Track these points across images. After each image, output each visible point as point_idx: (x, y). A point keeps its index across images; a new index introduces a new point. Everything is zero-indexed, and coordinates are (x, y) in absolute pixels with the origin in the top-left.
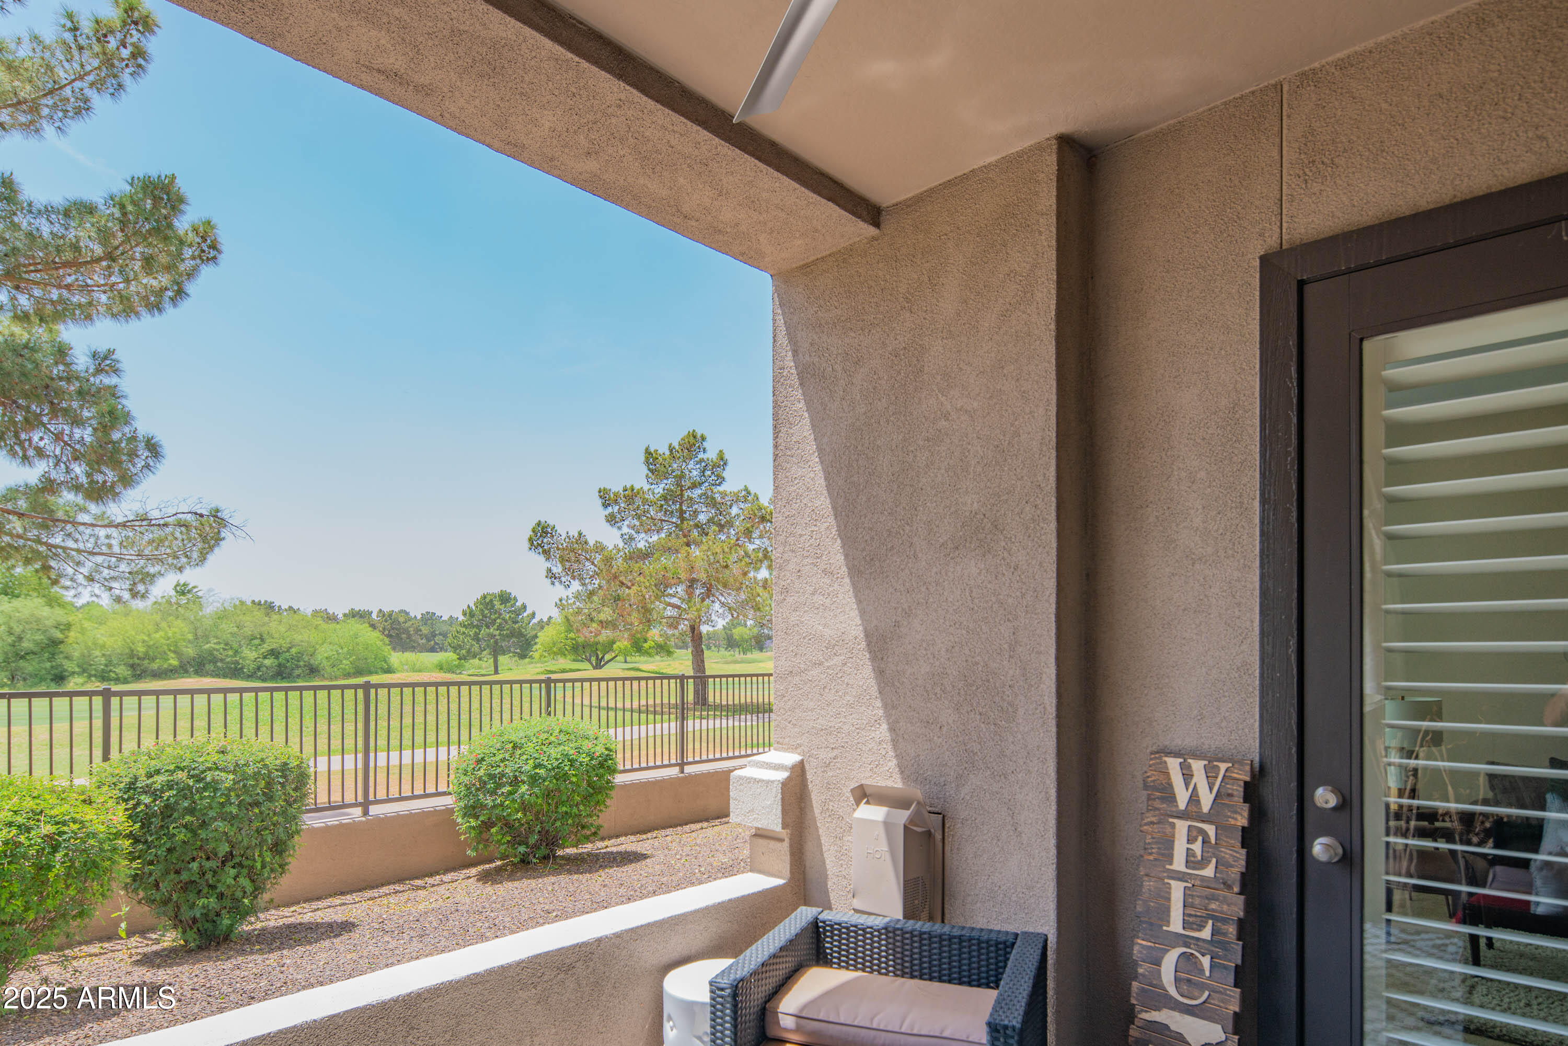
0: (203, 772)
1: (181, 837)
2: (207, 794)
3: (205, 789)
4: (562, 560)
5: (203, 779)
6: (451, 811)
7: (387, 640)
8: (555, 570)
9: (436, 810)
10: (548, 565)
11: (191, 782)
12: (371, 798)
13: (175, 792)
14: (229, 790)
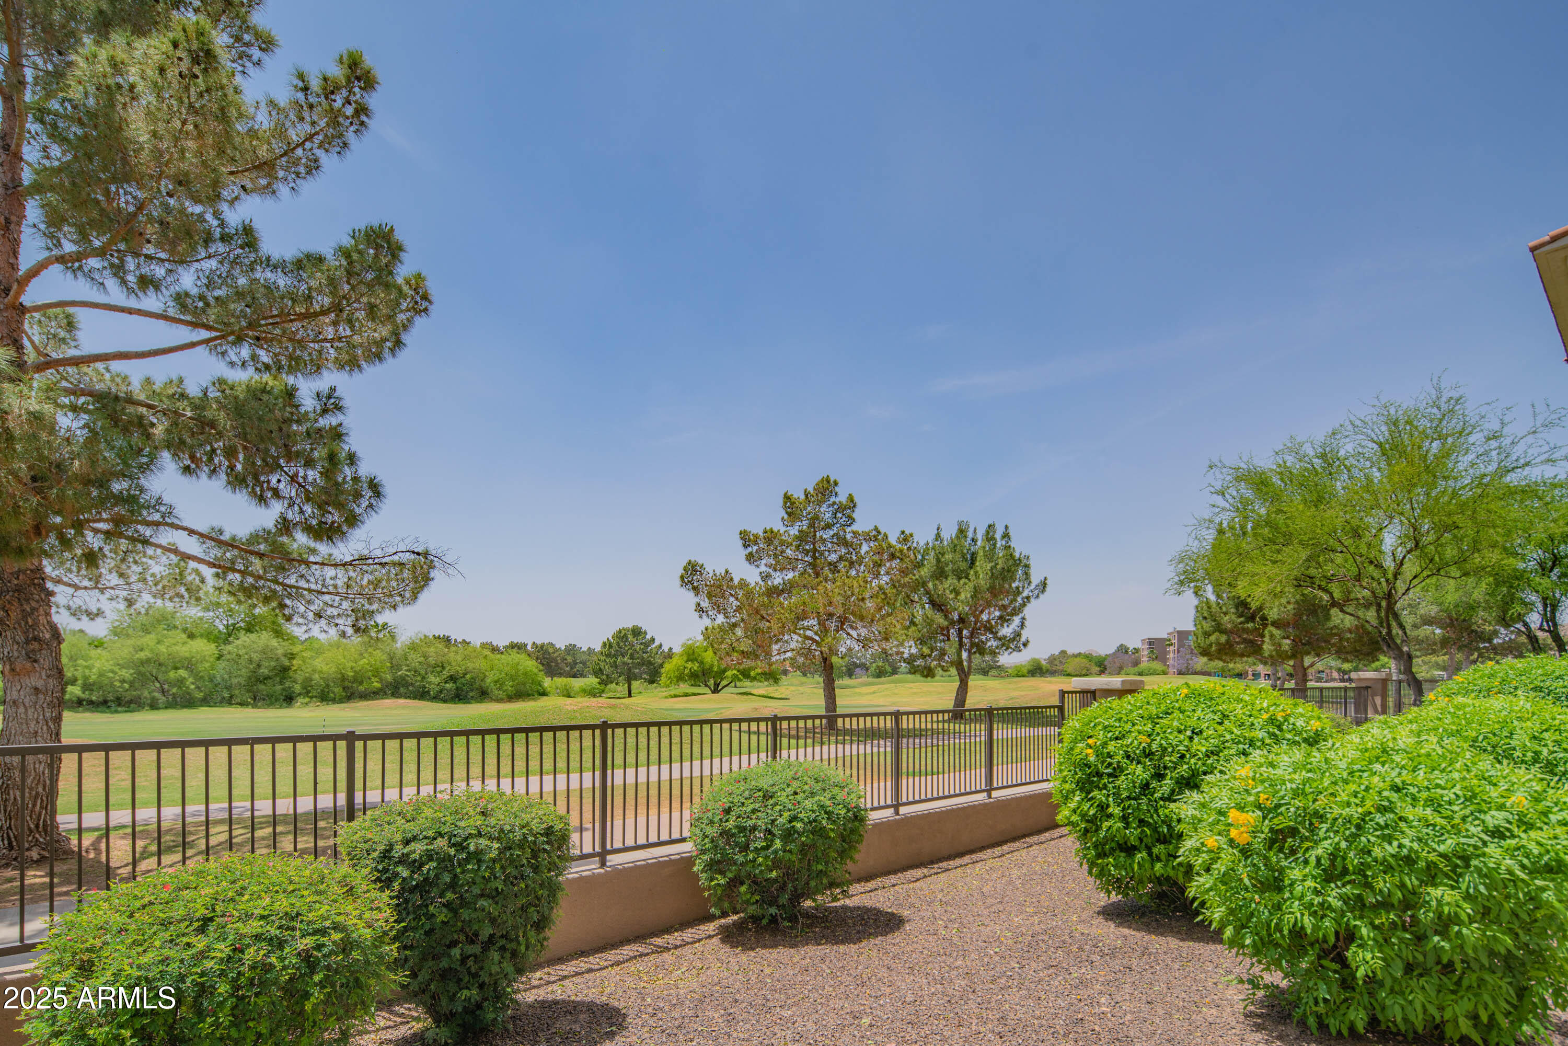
0: (466, 839)
2: (470, 867)
3: (467, 860)
5: (467, 848)
6: (688, 862)
9: (671, 860)
11: (452, 852)
12: (608, 847)
13: (435, 864)
14: (494, 861)
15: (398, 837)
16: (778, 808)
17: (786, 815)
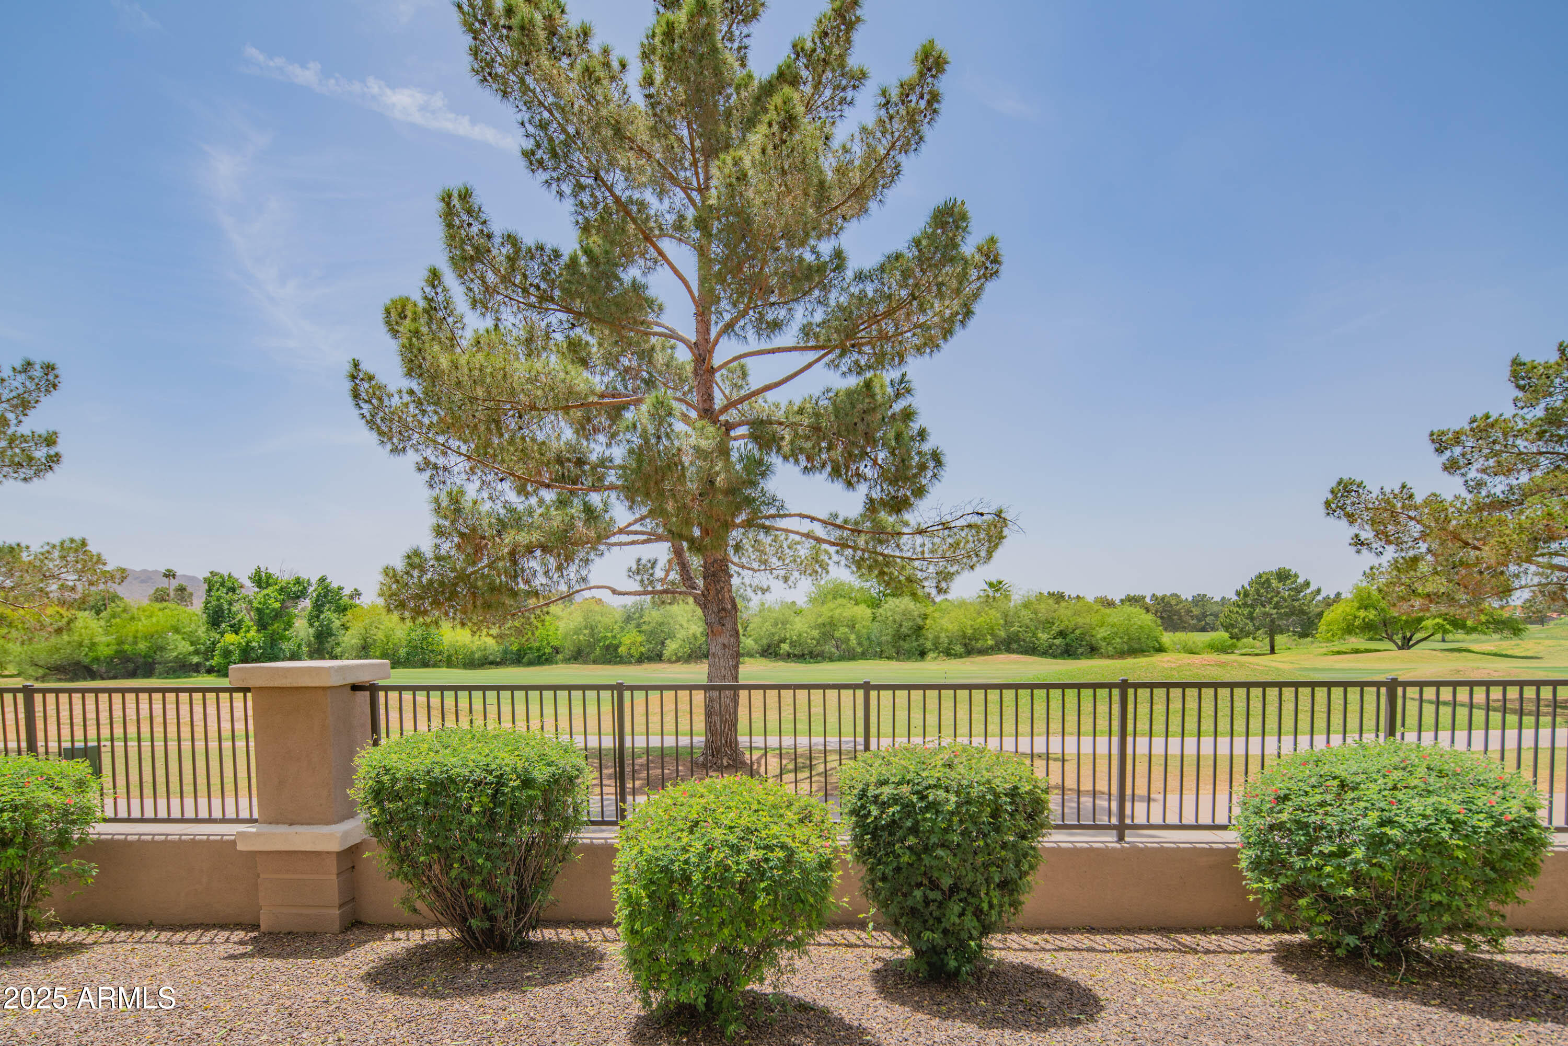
0: (927, 788)
1: (905, 859)
2: (928, 816)
3: (927, 809)
4: (1373, 522)
5: (927, 797)
6: (1231, 855)
7: (1159, 621)
8: (1363, 535)
9: (1211, 849)
10: (1355, 530)
11: (914, 798)
12: (1128, 821)
13: (899, 808)
14: (952, 813)
15: (873, 779)
16: (1362, 804)
17: (1374, 816)
